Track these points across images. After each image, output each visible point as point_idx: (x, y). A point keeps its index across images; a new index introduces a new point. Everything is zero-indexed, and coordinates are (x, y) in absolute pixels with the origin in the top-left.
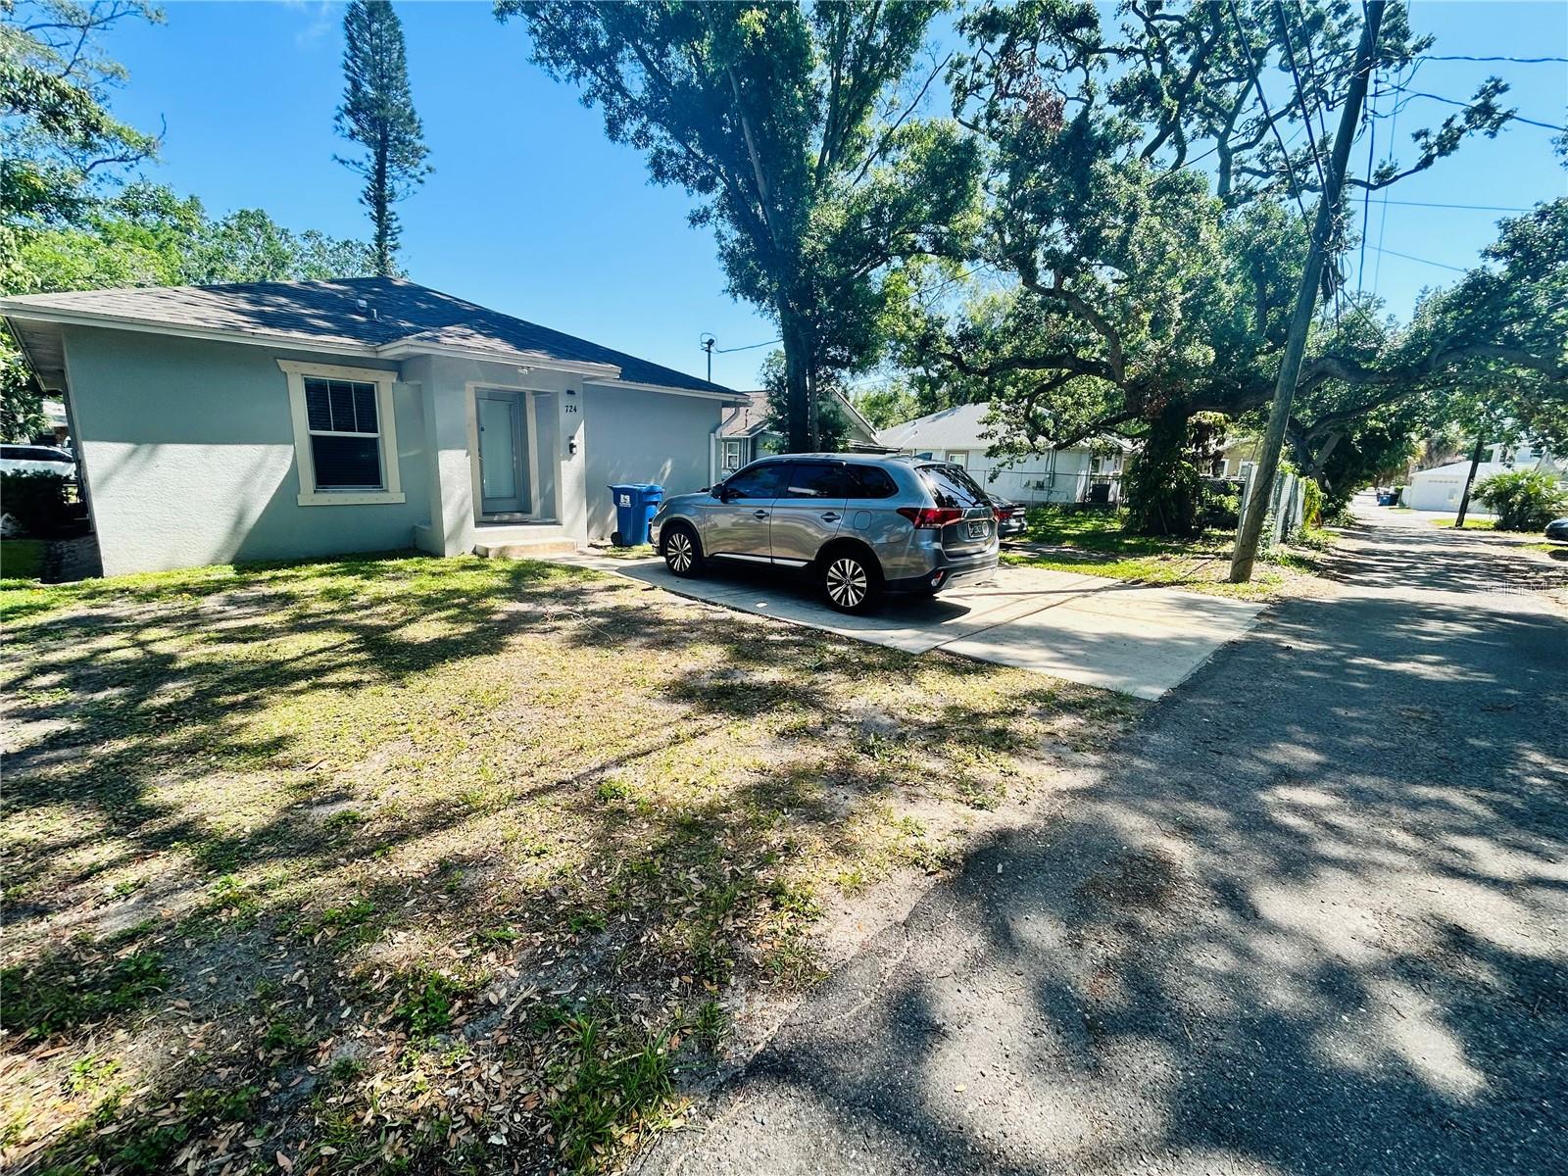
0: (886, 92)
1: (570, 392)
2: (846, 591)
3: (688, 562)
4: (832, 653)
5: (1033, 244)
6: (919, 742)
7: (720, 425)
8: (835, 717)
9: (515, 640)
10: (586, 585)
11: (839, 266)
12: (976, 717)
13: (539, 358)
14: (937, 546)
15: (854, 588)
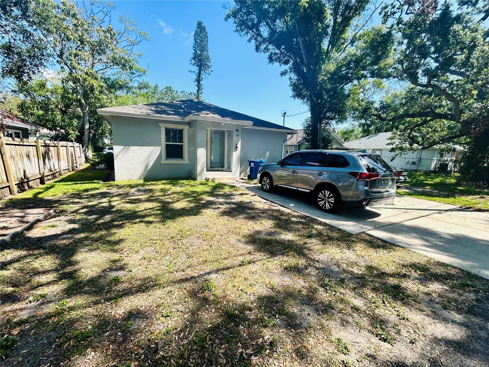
0: (354, 22)
1: (237, 130)
2: (325, 203)
3: (268, 187)
4: (316, 230)
5: (418, 66)
6: (351, 285)
7: (286, 140)
8: (312, 263)
9: (204, 211)
10: (234, 192)
11: (332, 85)
12: (382, 275)
13: (228, 120)
14: (366, 188)
15: (329, 202)
